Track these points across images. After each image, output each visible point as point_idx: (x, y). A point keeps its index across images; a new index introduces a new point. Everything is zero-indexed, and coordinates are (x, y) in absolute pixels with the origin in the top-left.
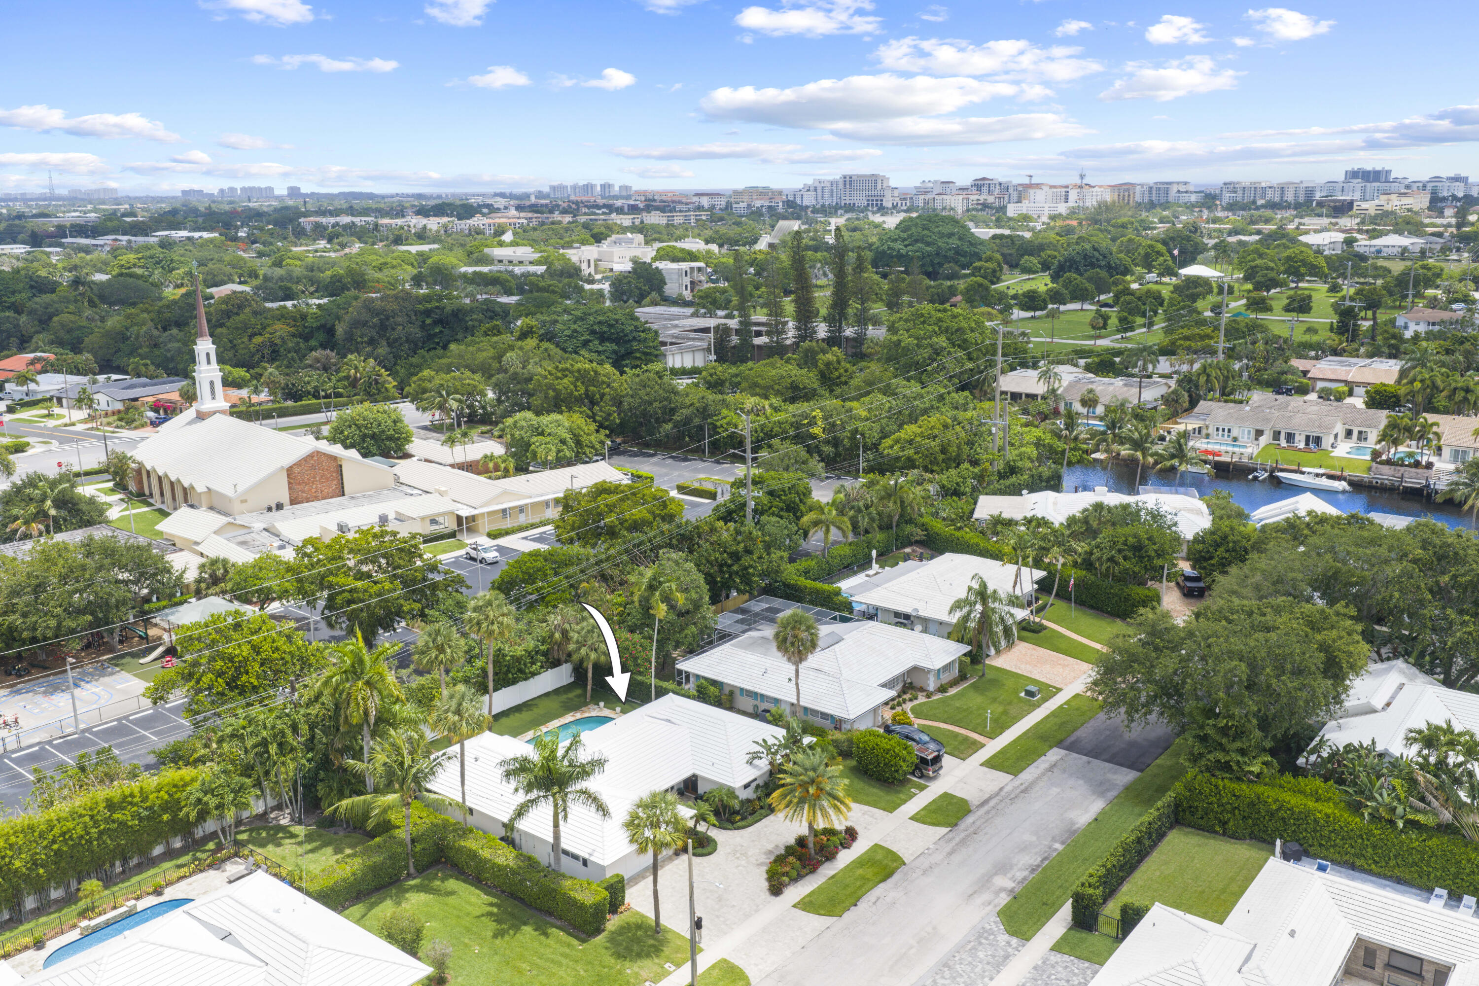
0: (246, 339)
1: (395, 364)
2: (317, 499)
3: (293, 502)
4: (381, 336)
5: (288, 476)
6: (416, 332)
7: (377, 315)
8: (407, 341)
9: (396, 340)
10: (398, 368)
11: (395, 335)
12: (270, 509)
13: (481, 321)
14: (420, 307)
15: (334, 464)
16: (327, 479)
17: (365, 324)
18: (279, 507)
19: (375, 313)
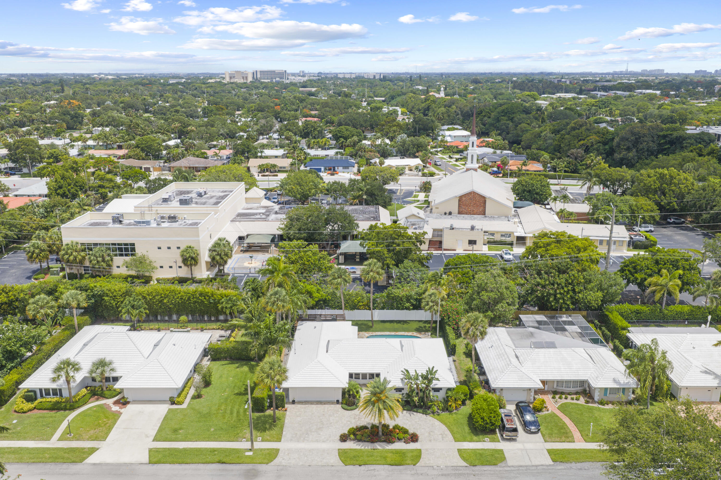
0: (575, 142)
1: (638, 162)
2: (470, 214)
3: (460, 213)
4: (634, 146)
5: (459, 201)
6: (654, 146)
7: (635, 135)
8: (648, 150)
9: (641, 150)
10: (638, 164)
11: (641, 146)
12: (445, 214)
13: (692, 144)
14: (661, 133)
15: (483, 200)
16: (478, 206)
17: (627, 139)
18: (450, 213)
19: (633, 134)
